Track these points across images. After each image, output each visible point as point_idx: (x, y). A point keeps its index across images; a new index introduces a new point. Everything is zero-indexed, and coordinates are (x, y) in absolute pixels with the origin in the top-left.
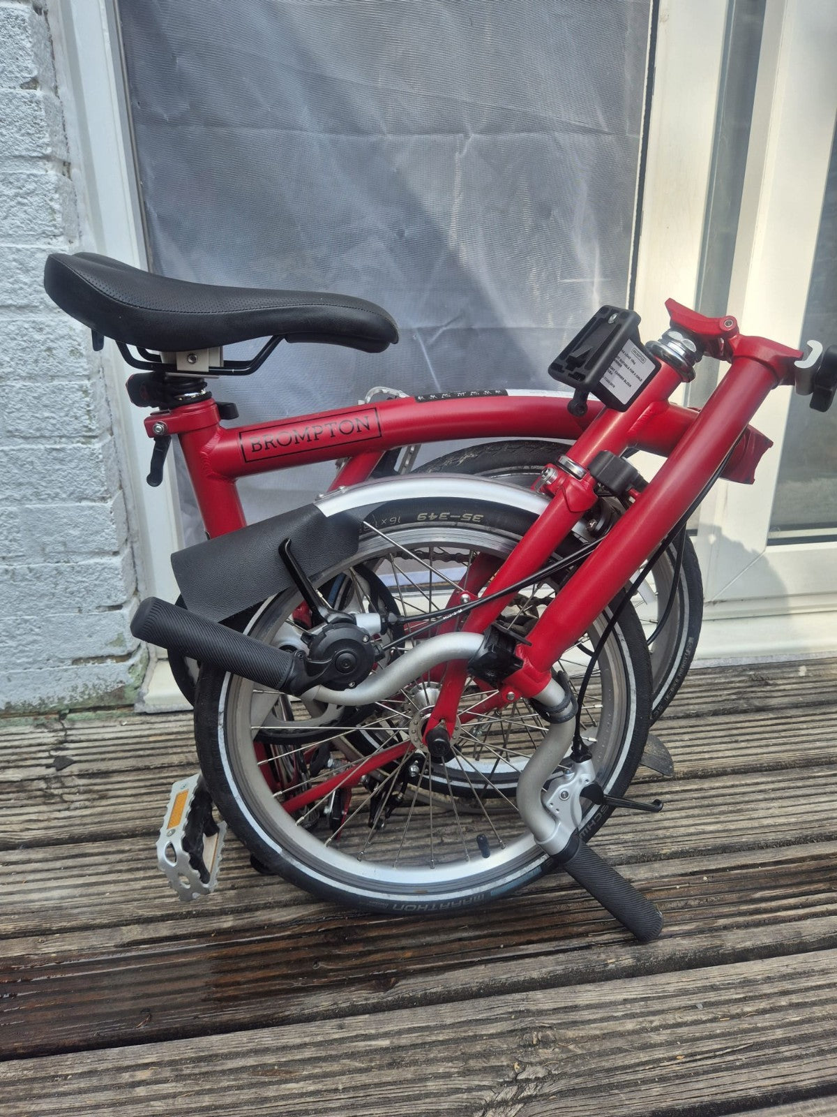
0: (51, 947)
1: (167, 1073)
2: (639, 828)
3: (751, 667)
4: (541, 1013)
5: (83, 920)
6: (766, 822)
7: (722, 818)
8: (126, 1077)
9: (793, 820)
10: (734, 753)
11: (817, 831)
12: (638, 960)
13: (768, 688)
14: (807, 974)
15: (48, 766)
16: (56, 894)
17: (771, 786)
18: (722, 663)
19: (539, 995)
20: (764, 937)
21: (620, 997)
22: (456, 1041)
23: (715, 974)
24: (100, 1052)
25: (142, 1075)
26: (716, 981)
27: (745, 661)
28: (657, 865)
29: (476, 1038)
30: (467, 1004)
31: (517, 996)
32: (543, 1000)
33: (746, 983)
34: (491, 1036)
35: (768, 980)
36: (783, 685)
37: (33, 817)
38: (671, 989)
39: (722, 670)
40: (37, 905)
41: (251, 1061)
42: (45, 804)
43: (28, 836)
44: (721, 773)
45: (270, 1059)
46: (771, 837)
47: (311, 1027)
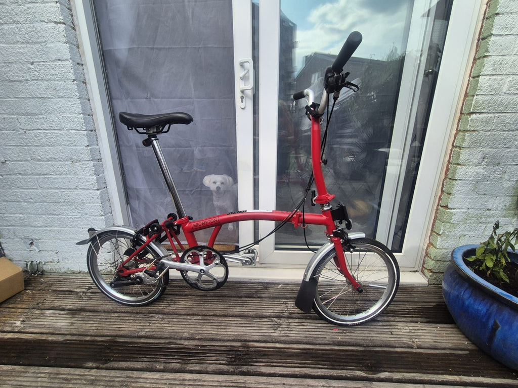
0: (50, 338)
1: (47, 376)
2: (197, 329)
3: (267, 283)
4: (132, 378)
5: (62, 332)
6: (229, 333)
7: (219, 330)
8: (39, 375)
9: (236, 334)
10: (239, 310)
11: (239, 338)
12: (164, 367)
13: (266, 291)
14: (199, 380)
15: (86, 289)
16: (62, 324)
17: (240, 322)
18: (260, 281)
19: (135, 372)
20: (197, 367)
21: (152, 377)
22: (109, 381)
23: (178, 376)
24: (39, 367)
25: (42, 375)
26: (176, 378)
27: (267, 281)
28: (191, 341)
29: (113, 381)
30: (118, 372)
31: (130, 372)
32: (135, 374)
33: (184, 380)
34: (117, 381)
35: (189, 380)
36: (271, 290)
37: (73, 302)
38: (165, 377)
39: (259, 283)
40: (56, 326)
41: (65, 376)
42: (78, 299)
43: (69, 307)
44: (232, 316)
45: (69, 377)
46: (226, 338)
47: (82, 370)
